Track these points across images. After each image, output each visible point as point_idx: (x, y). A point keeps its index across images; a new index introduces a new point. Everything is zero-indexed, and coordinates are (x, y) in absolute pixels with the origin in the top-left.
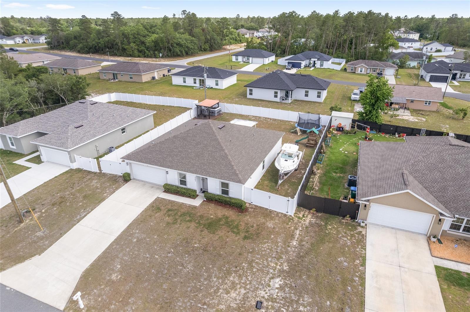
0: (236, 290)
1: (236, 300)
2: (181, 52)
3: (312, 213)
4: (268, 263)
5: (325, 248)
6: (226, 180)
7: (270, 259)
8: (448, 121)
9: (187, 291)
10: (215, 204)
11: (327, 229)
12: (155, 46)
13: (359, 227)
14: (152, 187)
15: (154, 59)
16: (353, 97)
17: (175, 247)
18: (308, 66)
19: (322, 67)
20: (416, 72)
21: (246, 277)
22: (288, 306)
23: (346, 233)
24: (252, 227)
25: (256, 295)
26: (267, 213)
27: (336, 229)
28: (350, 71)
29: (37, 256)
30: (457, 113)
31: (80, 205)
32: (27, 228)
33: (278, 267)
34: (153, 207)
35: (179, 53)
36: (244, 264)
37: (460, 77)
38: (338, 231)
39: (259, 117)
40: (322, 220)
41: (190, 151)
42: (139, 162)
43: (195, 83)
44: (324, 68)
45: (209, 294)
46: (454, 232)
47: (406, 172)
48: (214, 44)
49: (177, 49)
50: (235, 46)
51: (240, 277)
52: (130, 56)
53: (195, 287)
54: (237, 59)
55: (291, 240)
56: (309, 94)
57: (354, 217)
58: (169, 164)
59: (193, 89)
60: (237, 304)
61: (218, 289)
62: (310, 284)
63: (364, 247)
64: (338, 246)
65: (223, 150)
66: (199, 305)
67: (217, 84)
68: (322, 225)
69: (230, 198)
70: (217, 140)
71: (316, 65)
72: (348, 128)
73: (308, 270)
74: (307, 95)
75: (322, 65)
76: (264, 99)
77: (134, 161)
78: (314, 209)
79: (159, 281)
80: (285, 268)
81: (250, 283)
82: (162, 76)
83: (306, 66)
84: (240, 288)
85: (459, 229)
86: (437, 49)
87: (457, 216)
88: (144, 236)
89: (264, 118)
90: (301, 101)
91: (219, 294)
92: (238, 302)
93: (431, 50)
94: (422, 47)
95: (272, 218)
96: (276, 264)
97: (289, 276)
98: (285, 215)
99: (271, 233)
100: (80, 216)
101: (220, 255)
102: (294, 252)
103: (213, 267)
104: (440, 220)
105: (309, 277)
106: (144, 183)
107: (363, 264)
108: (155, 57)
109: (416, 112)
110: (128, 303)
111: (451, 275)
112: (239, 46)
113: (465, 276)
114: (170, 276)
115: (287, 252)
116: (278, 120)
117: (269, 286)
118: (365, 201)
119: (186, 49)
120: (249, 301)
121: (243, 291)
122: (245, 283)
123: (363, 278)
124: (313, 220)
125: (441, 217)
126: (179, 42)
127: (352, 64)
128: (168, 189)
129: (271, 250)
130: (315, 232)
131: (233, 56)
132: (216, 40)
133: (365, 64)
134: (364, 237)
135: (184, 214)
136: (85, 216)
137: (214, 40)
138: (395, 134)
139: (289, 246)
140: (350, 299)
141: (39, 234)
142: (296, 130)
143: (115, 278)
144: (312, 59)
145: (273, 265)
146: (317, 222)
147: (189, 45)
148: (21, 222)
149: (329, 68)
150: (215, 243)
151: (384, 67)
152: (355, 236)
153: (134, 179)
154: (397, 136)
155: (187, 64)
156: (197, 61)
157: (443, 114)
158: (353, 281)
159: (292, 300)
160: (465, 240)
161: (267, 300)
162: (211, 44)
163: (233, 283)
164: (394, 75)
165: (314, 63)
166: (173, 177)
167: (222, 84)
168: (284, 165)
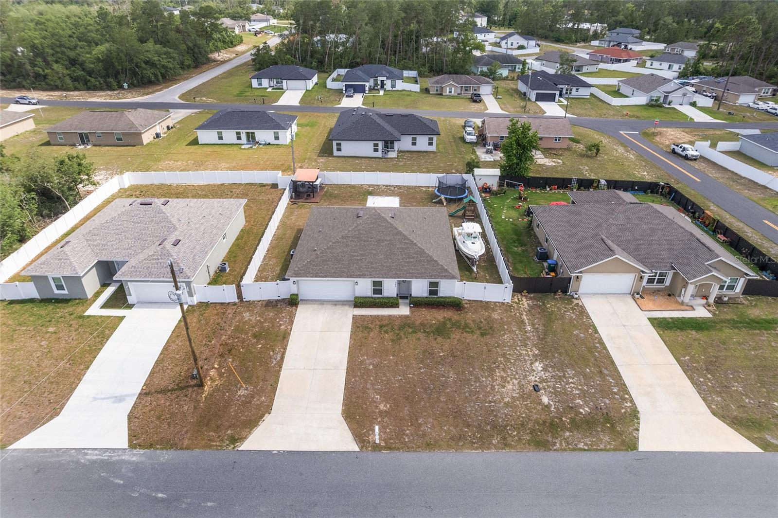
0: (508, 382)
1: (514, 390)
2: (156, 75)
3: (524, 296)
4: (519, 352)
5: (556, 326)
6: (438, 278)
7: (518, 348)
8: (584, 161)
9: (467, 397)
10: (425, 307)
11: (547, 308)
12: (105, 69)
13: (573, 300)
14: (336, 305)
15: (110, 93)
16: (469, 138)
17: (422, 362)
18: (374, 89)
19: (394, 89)
20: (511, 85)
21: (510, 369)
22: (560, 382)
23: (566, 308)
24: (481, 322)
25: (528, 381)
26: (486, 306)
27: (555, 306)
28: (435, 92)
29: (266, 415)
30: (590, 150)
31: (261, 348)
32: (217, 389)
33: (530, 353)
34: (358, 327)
35: (153, 78)
36: (499, 359)
37: (566, 93)
38: (558, 308)
39: (377, 185)
40: (538, 301)
41: (374, 252)
42: (316, 277)
43: (239, 138)
44: (398, 90)
45: (488, 392)
46: (650, 286)
47: (604, 237)
48: (199, 55)
49: (148, 72)
50: (226, 53)
51: (504, 370)
52: (56, 88)
53: (471, 391)
54: (260, 84)
55: (524, 326)
56: (417, 141)
57: (565, 291)
58: (359, 273)
59: (241, 148)
60: (518, 393)
61: (493, 386)
62: (565, 359)
63: (588, 317)
64: (567, 321)
65: (415, 245)
66: (487, 404)
67: (277, 138)
68: (540, 305)
69: (442, 297)
70: (400, 233)
71: (385, 87)
72: (495, 188)
73: (556, 349)
74: (414, 144)
75: (393, 86)
76: (360, 156)
77: (308, 277)
78: (525, 291)
79: (432, 396)
80: (536, 352)
81: (517, 373)
82: (166, 129)
83: (370, 89)
84: (511, 380)
85: (653, 283)
86: (519, 44)
87: (654, 271)
88: (377, 360)
89: (384, 185)
90: (408, 151)
91: (497, 390)
92: (518, 391)
93: (512, 45)
94: (498, 40)
95: (493, 310)
96: (527, 351)
97: (543, 358)
98: (503, 303)
99: (502, 324)
100: (276, 359)
101: (472, 357)
102: (533, 336)
103: (474, 369)
104: (641, 277)
105: (560, 354)
106: (322, 302)
107: (596, 332)
108: (110, 88)
109: (548, 152)
110: (420, 425)
111: (661, 322)
112: (232, 52)
113: (670, 320)
114: (439, 389)
115: (529, 338)
116: (404, 186)
117: (534, 371)
118: (578, 273)
119: (163, 71)
120: (526, 388)
121: (516, 382)
122: (512, 374)
123: (602, 343)
124: (530, 302)
125: (643, 275)
126: (149, 58)
127: (436, 82)
128: (359, 303)
129: (513, 340)
130: (539, 313)
131: (252, 80)
132: (202, 48)
133: (454, 81)
134: (583, 307)
135: (401, 327)
136: (282, 358)
137: (199, 48)
138: (545, 188)
139: (526, 332)
140: (602, 363)
141: (242, 392)
142: (441, 200)
143: (385, 408)
144: (380, 79)
145: (524, 352)
146: (535, 303)
147: (165, 62)
148: (201, 385)
149: (404, 90)
150: (458, 347)
151: (479, 84)
152: (575, 309)
153: (302, 300)
154: (548, 189)
155: (180, 98)
156: (191, 90)
157: (576, 152)
158: (596, 348)
159: (560, 376)
160: (658, 291)
161: (540, 382)
162: (195, 55)
163: (502, 377)
164: (491, 94)
165: (383, 84)
166: (364, 287)
167: (286, 137)
168: (475, 249)
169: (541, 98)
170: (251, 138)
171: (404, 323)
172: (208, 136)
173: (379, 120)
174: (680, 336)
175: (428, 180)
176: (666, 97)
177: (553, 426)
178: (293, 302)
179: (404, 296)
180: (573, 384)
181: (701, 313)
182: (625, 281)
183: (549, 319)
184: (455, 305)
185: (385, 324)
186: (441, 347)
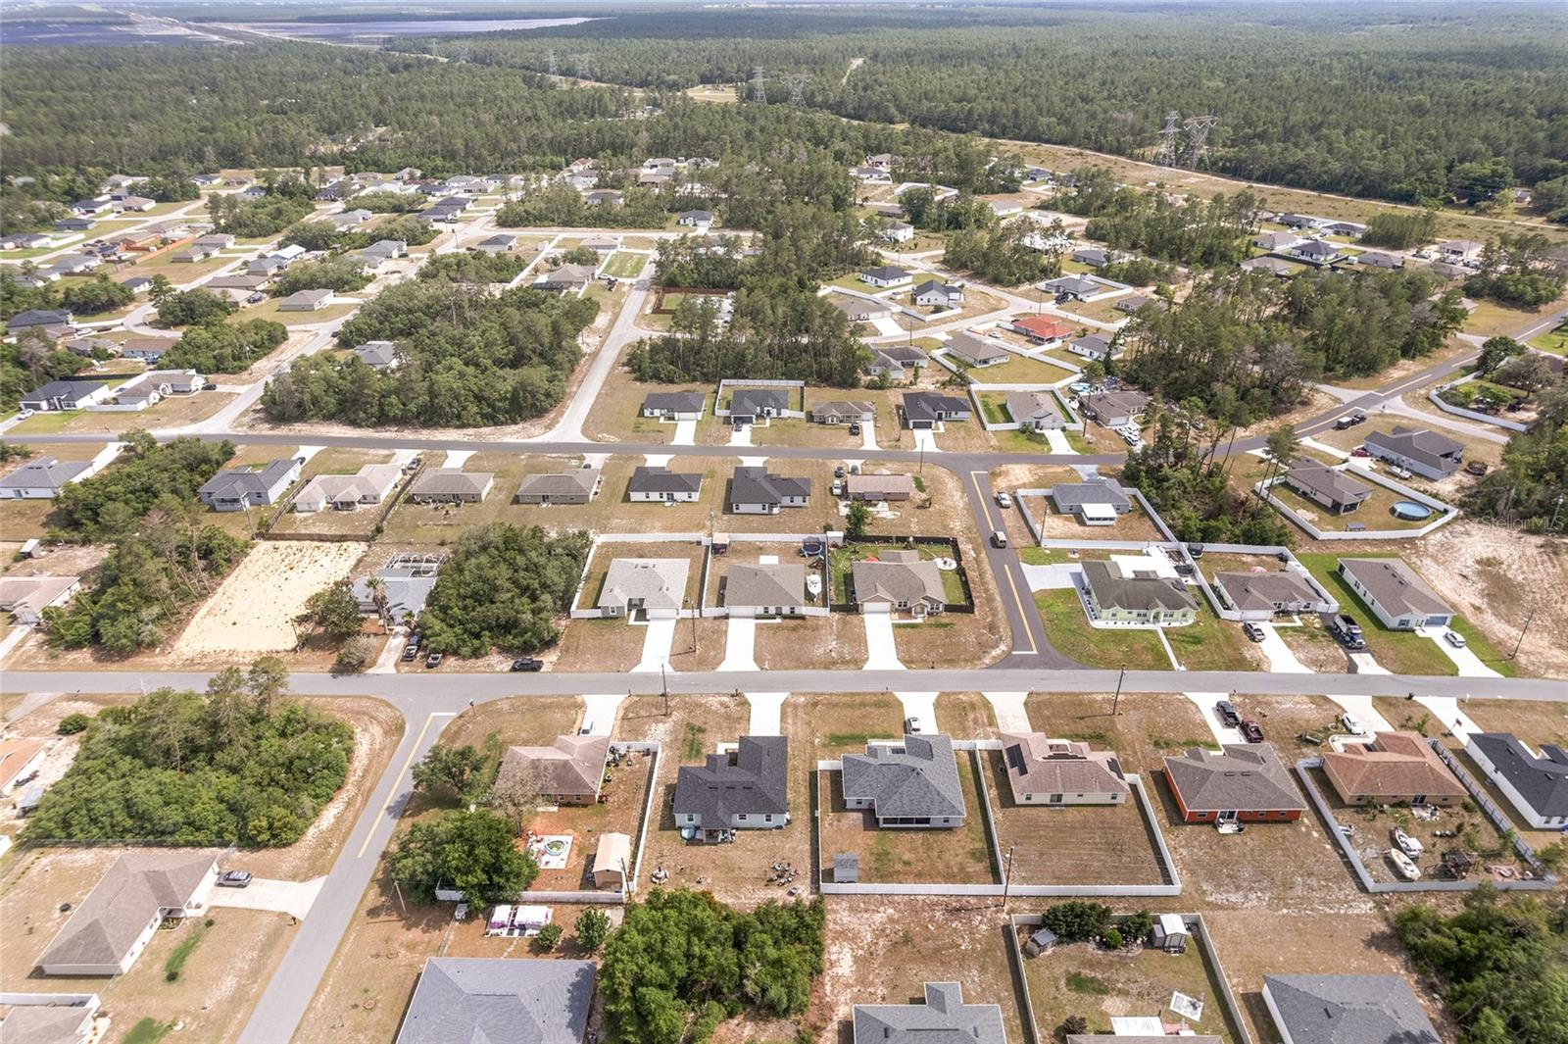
0: (820, 649)
1: (821, 651)
3: (837, 613)
4: (828, 637)
5: (848, 627)
6: (796, 605)
8: (918, 512)
9: (802, 653)
10: (788, 619)
11: (846, 620)
13: (859, 615)
14: (747, 618)
16: (835, 492)
17: (786, 641)
18: (761, 416)
19: (779, 416)
21: (822, 644)
22: (842, 648)
23: (855, 619)
24: (814, 625)
25: (829, 648)
26: (816, 618)
28: (819, 421)
29: (724, 660)
31: (716, 638)
32: (701, 653)
33: (832, 638)
34: (758, 628)
37: (946, 416)
38: (851, 619)
39: (765, 545)
40: (841, 616)
41: (765, 593)
42: (737, 605)
43: (662, 497)
44: (783, 418)
45: (811, 652)
46: (898, 609)
47: (877, 584)
51: (818, 644)
54: (652, 414)
55: (832, 627)
57: (857, 611)
58: (757, 603)
59: (664, 506)
63: (863, 623)
64: (853, 625)
65: (786, 590)
66: (810, 656)
67: (690, 497)
68: (841, 618)
69: (797, 614)
71: (771, 415)
72: (840, 544)
73: (845, 636)
74: (792, 501)
75: (779, 414)
77: (733, 606)
78: (837, 611)
80: (835, 638)
81: (824, 645)
82: (597, 484)
86: (937, 302)
88: (766, 641)
89: (769, 545)
90: (787, 507)
93: (929, 301)
95: (819, 620)
97: (838, 640)
98: (825, 617)
99: (822, 625)
100: (723, 642)
101: (807, 639)
102: (836, 631)
103: (807, 644)
104: (895, 605)
106: (740, 617)
108: (514, 422)
109: (894, 504)
110: (783, 663)
111: (896, 625)
112: (594, 332)
113: (901, 624)
115: (834, 631)
116: (783, 545)
117: (832, 644)
118: (863, 602)
121: (823, 648)
122: (822, 646)
123: (865, 634)
124: (837, 617)
127: (819, 412)
128: (758, 617)
129: (827, 632)
130: (840, 621)
131: (645, 410)
134: (862, 619)
135: (777, 628)
136: (726, 641)
139: (833, 629)
140: (862, 641)
142: (805, 554)
143: (769, 657)
144: (766, 408)
146: (839, 617)
148: (694, 650)
149: (789, 418)
150: (802, 635)
151: (860, 413)
152: (859, 620)
153: (731, 616)
154: (877, 543)
155: (582, 434)
156: (586, 419)
157: (915, 503)
158: (862, 635)
159: (843, 646)
161: (833, 649)
163: (817, 647)
164: (871, 424)
165: (769, 413)
166: (760, 610)
167: (696, 496)
168: (816, 590)
169: (917, 426)
170: (671, 498)
171: (779, 626)
172: (636, 496)
173: (767, 486)
174: (902, 631)
175: (798, 539)
176: (1037, 423)
177: (834, 663)
178: (727, 617)
179: (779, 614)
180: (847, 649)
181: (919, 621)
182: (887, 606)
183: (846, 624)
184: (803, 618)
185: (770, 627)
186: (794, 636)
